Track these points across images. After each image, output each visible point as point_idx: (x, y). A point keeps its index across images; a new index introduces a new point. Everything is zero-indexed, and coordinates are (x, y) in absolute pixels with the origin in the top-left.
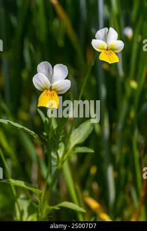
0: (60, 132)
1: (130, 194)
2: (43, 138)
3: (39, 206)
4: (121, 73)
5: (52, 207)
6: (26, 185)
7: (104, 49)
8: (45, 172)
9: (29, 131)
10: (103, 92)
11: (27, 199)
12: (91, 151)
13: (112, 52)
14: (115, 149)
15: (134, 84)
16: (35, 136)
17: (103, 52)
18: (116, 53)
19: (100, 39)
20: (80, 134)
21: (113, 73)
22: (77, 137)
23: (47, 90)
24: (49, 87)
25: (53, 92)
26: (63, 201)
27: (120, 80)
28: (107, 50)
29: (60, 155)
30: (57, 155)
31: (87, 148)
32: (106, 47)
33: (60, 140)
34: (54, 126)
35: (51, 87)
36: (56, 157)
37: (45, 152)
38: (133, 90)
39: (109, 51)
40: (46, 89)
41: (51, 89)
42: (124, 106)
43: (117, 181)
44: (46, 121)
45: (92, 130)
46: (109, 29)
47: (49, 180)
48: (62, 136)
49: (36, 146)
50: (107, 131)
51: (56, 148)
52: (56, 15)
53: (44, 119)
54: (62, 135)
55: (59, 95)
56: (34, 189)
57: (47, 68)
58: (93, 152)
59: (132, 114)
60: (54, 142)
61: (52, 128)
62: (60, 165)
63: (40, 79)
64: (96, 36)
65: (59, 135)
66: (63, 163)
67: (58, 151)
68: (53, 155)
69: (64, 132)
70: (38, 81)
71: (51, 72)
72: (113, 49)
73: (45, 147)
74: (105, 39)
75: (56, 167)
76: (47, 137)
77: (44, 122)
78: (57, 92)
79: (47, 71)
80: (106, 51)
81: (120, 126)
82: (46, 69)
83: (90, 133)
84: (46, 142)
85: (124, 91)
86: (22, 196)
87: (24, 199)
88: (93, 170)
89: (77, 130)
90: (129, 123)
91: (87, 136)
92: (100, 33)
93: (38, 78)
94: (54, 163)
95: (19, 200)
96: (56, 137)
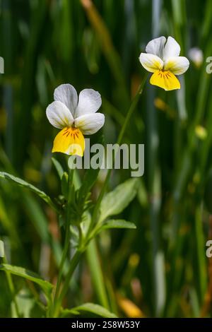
0: (86, 195)
1: (188, 299)
2: (59, 203)
3: (47, 308)
4: (183, 113)
5: (67, 311)
6: (29, 274)
7: (158, 68)
8: (59, 256)
9: (37, 190)
10: (154, 140)
11: (31, 297)
12: (132, 226)
13: (171, 74)
14: (169, 231)
15: (201, 132)
16: (46, 200)
17: (156, 73)
18: (176, 76)
19: (153, 54)
20: (116, 201)
21: (170, 113)
22: (111, 204)
23: (68, 128)
24: (70, 123)
25: (76, 130)
26: (85, 302)
27: (180, 125)
28: (163, 70)
29: (84, 232)
30: (80, 230)
31: (125, 222)
32: (161, 66)
33: (85, 207)
34: (77, 185)
35: (74, 123)
36: (77, 233)
37: (61, 224)
38: (200, 141)
39: (166, 72)
40: (66, 126)
41: (73, 127)
42: (185, 164)
43: (169, 277)
44: (64, 177)
45: (134, 195)
46: (167, 38)
47: (66, 269)
48: (89, 202)
49: (48, 219)
50: (157, 201)
51: (78, 219)
52: (87, 23)
53: (61, 173)
54: (88, 200)
55: (86, 136)
56: (41, 280)
57: (69, 94)
58: (135, 227)
59: (197, 178)
60: (75, 210)
61: (74, 187)
62: (83, 246)
63: (58, 110)
64: (147, 48)
65: (83, 200)
66: (87, 243)
67: (82, 225)
68: (73, 230)
69: (91, 195)
70: (53, 113)
71: (75, 101)
72: (171, 70)
73: (60, 216)
74: (161, 53)
75: (76, 249)
76: (65, 201)
77: (61, 178)
78: (83, 131)
79: (69, 98)
80: (161, 72)
81: (177, 194)
82: (67, 96)
83: (131, 199)
84: (62, 209)
85: (185, 140)
86: (23, 292)
87: (25, 297)
88: (134, 261)
89: (111, 194)
90: (192, 190)
91: (127, 204)
92: (154, 44)
93: (54, 109)
94: (74, 243)
95: (18, 299)
96: (79, 202)
